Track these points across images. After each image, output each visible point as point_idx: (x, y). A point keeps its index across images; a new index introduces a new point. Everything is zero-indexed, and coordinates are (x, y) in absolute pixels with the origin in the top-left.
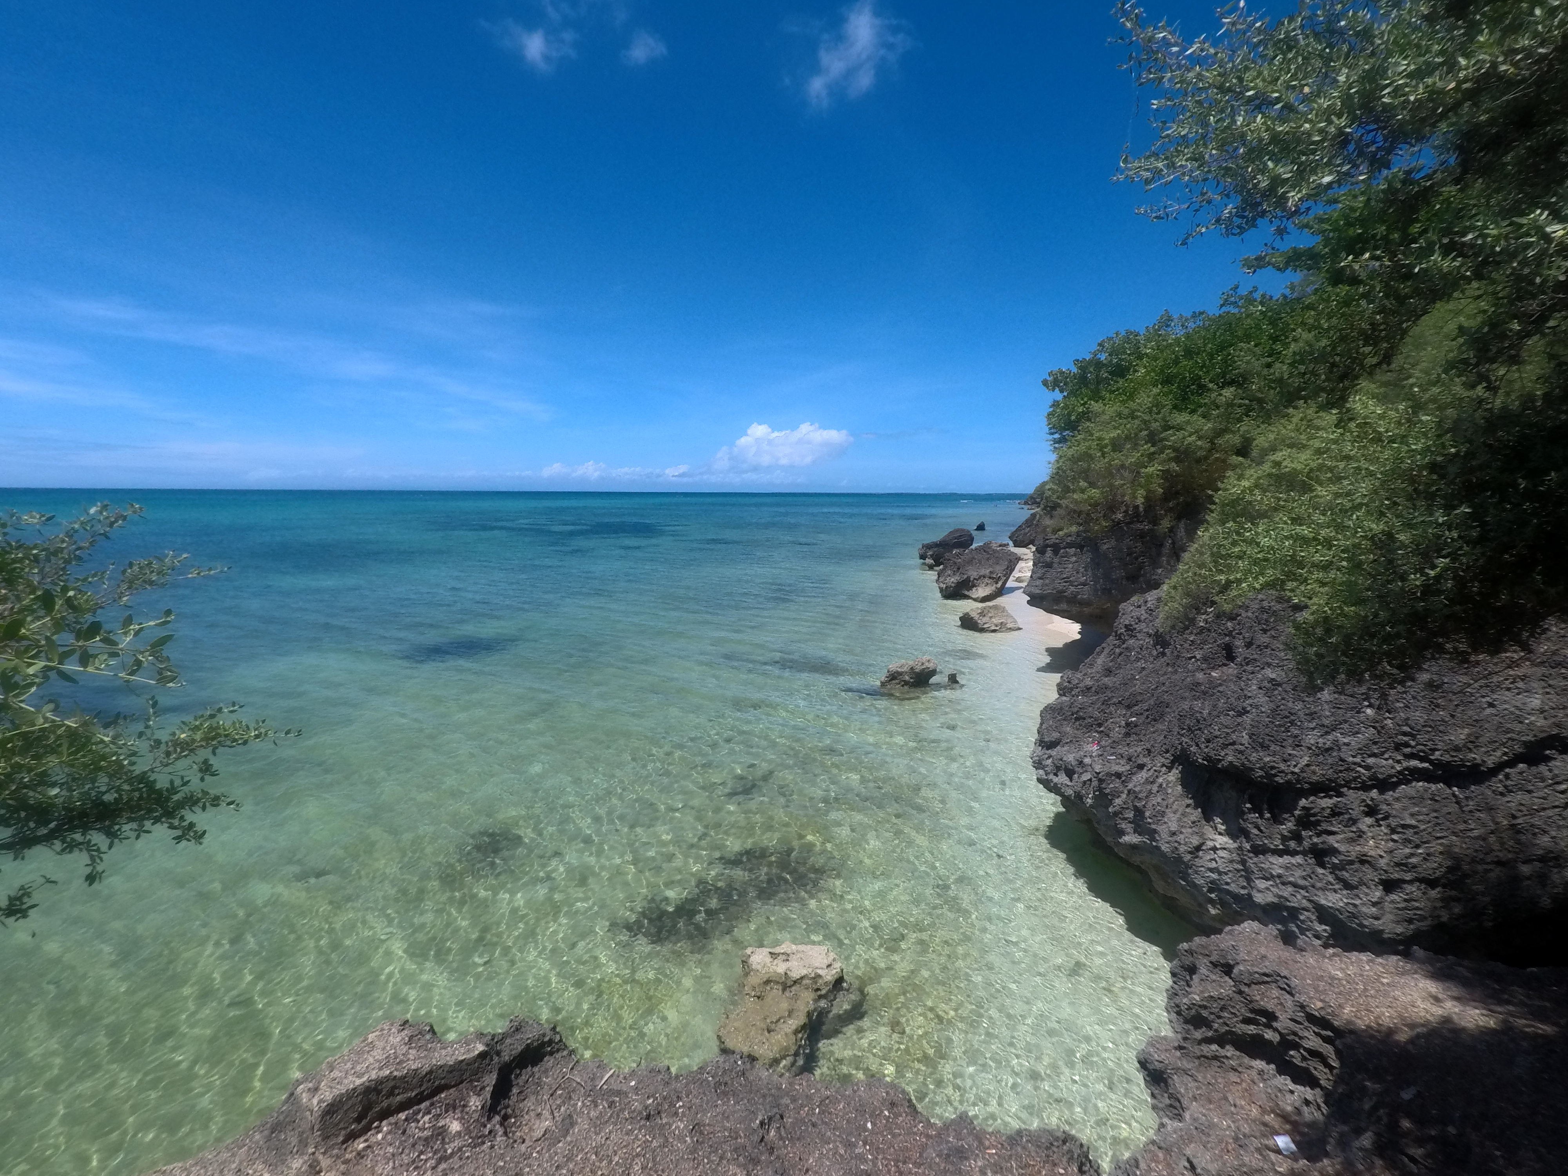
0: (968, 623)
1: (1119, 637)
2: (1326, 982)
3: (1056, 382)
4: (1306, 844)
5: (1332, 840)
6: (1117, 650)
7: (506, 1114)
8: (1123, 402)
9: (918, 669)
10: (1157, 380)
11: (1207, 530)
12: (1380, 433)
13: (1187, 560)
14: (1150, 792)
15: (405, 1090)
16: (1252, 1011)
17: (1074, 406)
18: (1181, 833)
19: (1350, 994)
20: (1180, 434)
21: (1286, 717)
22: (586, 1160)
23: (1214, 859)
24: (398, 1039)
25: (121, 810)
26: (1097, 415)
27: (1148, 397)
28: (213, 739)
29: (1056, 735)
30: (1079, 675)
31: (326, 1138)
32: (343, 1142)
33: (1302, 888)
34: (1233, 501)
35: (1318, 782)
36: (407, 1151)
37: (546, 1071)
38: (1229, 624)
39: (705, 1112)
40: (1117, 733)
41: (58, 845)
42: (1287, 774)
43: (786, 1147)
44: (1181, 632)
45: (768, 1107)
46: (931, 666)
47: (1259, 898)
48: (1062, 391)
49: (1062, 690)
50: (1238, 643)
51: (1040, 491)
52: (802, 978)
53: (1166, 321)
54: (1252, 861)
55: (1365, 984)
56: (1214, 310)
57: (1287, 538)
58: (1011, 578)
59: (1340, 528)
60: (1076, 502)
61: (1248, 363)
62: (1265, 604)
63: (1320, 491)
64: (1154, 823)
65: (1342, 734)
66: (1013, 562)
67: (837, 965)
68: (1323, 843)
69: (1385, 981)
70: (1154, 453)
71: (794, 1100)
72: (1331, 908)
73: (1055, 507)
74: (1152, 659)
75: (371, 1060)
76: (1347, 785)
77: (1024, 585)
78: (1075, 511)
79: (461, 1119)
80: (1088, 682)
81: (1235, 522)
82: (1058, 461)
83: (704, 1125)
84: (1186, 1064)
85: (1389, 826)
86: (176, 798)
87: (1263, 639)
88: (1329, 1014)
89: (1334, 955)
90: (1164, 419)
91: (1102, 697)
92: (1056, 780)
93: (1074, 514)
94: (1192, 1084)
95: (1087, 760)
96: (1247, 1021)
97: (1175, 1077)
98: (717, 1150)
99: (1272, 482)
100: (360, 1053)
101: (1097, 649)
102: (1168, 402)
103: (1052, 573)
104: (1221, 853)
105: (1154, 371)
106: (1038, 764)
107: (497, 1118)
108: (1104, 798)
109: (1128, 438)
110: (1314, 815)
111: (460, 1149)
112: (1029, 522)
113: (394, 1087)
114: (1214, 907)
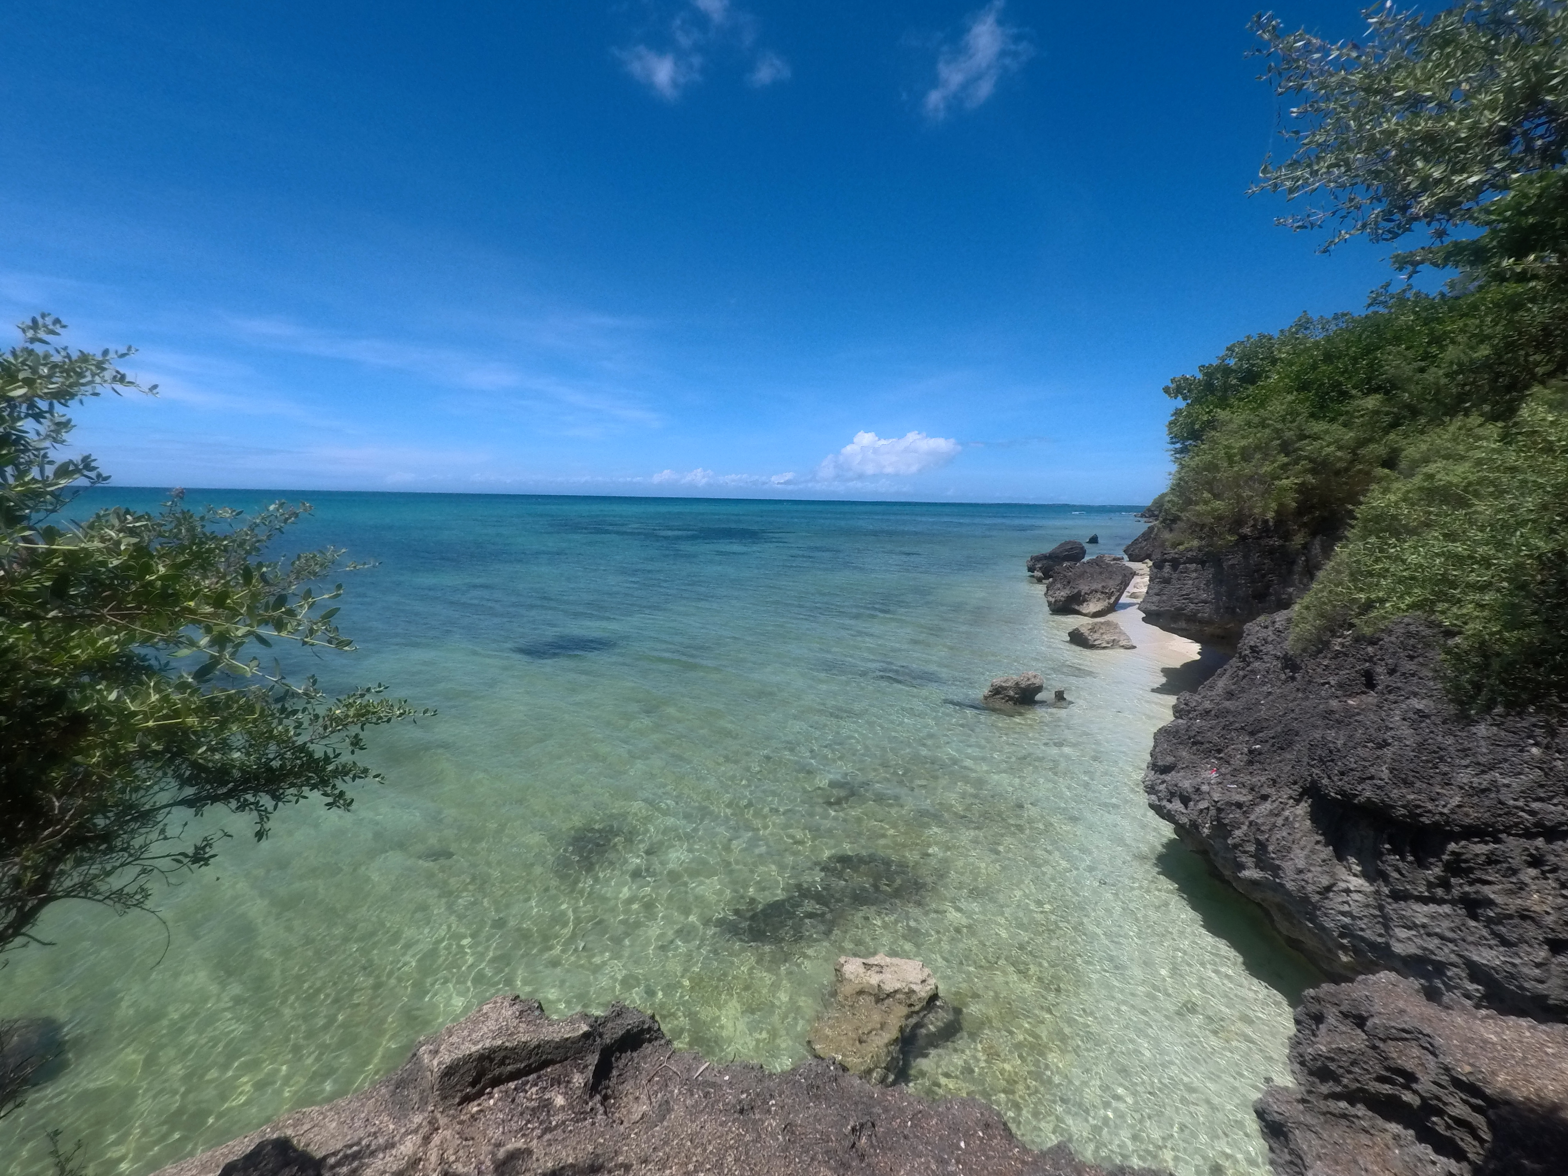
0: (1077, 639)
1: (1243, 658)
2: (1477, 1045)
3: (1179, 389)
4: (1456, 892)
5: (1487, 890)
6: (1241, 673)
7: (606, 1094)
8: (1253, 410)
9: (1023, 684)
10: (1291, 387)
11: (1345, 546)
12: (1551, 442)
13: (1321, 578)
14: (1274, 825)
15: (515, 1061)
16: (1388, 1069)
17: (1198, 414)
18: (1309, 871)
19: (1505, 1060)
20: (1317, 444)
21: (1435, 752)
22: (681, 1145)
23: (1347, 903)
24: (510, 1013)
25: (286, 776)
26: (1224, 423)
27: (1282, 404)
28: (363, 715)
29: (1170, 759)
30: (1197, 697)
31: (444, 1098)
32: (459, 1104)
33: (1451, 941)
34: (1377, 516)
35: (1470, 826)
36: (515, 1119)
37: (645, 1057)
38: (1370, 649)
39: (797, 1113)
40: (1239, 760)
41: (234, 804)
42: (1434, 814)
43: (877, 1155)
44: (1314, 655)
45: (860, 1114)
46: (1037, 682)
47: (1398, 948)
48: (1185, 399)
49: (1178, 712)
50: (1379, 669)
51: (1159, 503)
52: (896, 992)
53: (1305, 324)
54: (1391, 908)
55: (1524, 1052)
56: (1359, 310)
57: (1438, 555)
58: (1125, 594)
59: (1501, 545)
60: (1199, 514)
61: (1397, 367)
62: (1412, 628)
63: (1480, 506)
64: (1278, 859)
65: (1501, 774)
66: (1128, 576)
67: (932, 981)
68: (1476, 892)
69: (1549, 1051)
70: (1287, 464)
71: (886, 1110)
72: (1486, 965)
73: (1176, 519)
74: (1279, 684)
75: (485, 1029)
76: (1507, 830)
77: (1139, 600)
78: (1197, 524)
79: (565, 1094)
80: (1207, 705)
81: (1378, 537)
82: (1179, 472)
83: (796, 1126)
84: (1309, 1119)
85: (1557, 879)
86: (330, 768)
87: (1409, 666)
88: (1479, 1080)
89: (1488, 1017)
90: (1299, 428)
91: (1223, 721)
92: (1169, 806)
93: (1196, 529)
94: (1315, 1142)
95: (1205, 788)
96: (1381, 1079)
97: (1297, 1132)
98: (807, 1152)
99: (1423, 496)
100: (475, 1022)
101: (1219, 671)
102: (1304, 410)
103: (1170, 589)
104: (1355, 896)
105: (1288, 376)
106: (1151, 789)
107: (598, 1097)
108: (1222, 829)
109: (1258, 448)
110: (1466, 861)
111: (564, 1122)
112: (1147, 536)
113: (505, 1057)
114: (1346, 954)
